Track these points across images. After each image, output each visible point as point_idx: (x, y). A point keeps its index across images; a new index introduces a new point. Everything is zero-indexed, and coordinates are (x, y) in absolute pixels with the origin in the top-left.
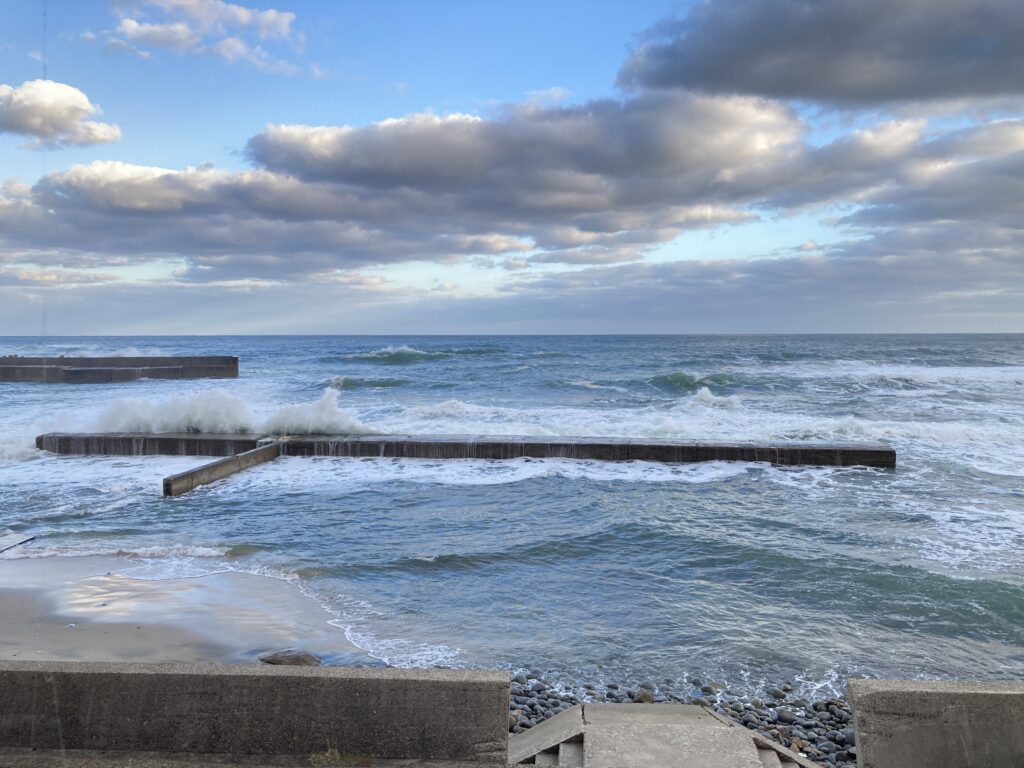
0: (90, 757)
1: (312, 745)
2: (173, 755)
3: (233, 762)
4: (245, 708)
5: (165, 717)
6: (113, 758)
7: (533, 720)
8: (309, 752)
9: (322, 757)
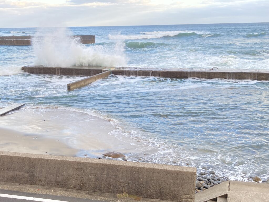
0: (39, 188)
1: (118, 191)
2: (67, 190)
3: (89, 194)
4: (93, 175)
5: (64, 176)
6: (47, 189)
7: (209, 186)
8: (117, 193)
9: (121, 195)
